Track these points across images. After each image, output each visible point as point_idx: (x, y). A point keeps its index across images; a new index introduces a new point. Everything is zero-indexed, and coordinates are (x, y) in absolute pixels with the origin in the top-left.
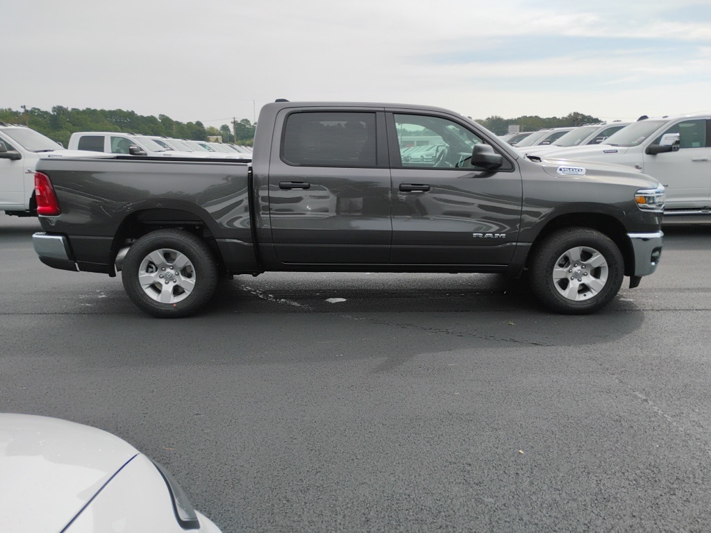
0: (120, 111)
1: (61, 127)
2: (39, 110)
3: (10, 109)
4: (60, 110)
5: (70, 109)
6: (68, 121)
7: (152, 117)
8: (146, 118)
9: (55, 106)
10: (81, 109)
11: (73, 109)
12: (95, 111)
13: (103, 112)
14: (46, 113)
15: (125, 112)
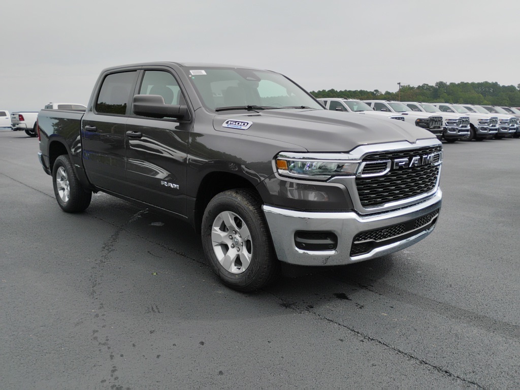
0: (486, 83)
1: (439, 97)
2: (427, 85)
3: (409, 86)
4: (441, 85)
5: (448, 84)
6: (445, 92)
7: (512, 86)
8: (507, 87)
9: (438, 82)
10: (457, 83)
11: (451, 83)
12: (467, 84)
13: (473, 84)
14: (432, 87)
15: (490, 84)
